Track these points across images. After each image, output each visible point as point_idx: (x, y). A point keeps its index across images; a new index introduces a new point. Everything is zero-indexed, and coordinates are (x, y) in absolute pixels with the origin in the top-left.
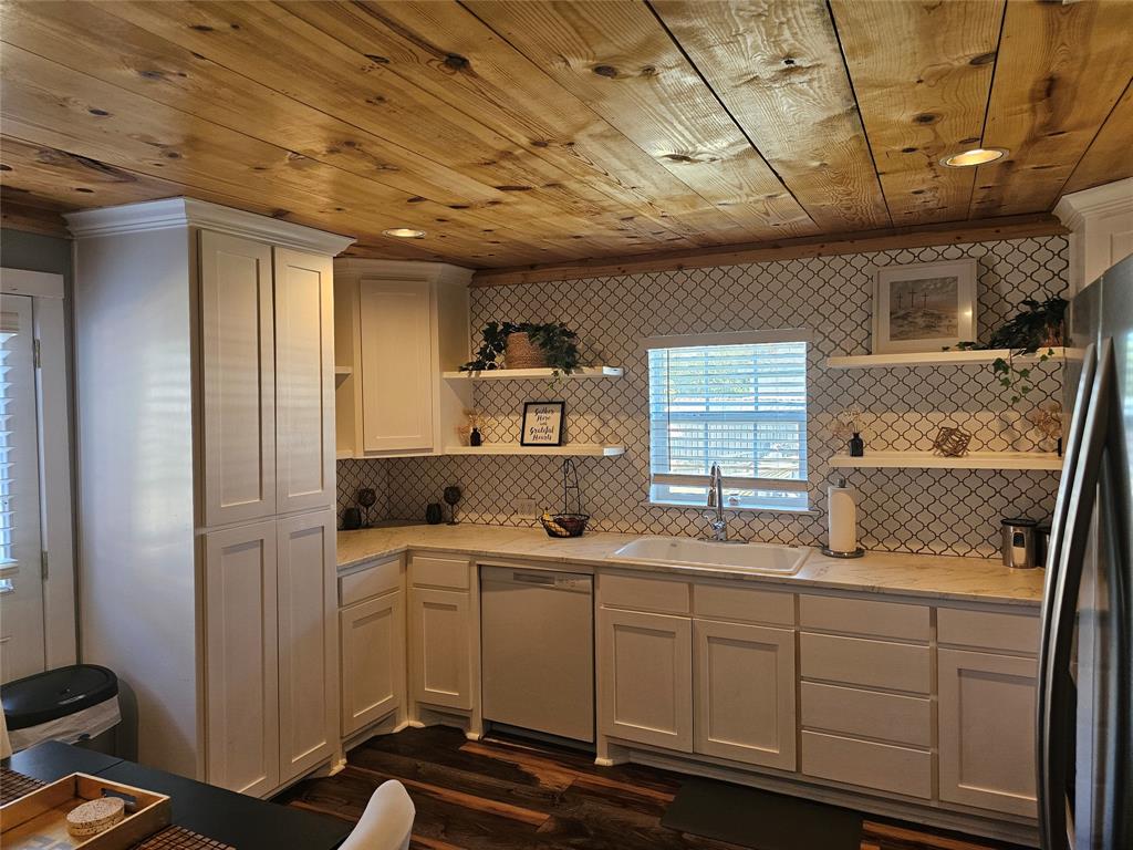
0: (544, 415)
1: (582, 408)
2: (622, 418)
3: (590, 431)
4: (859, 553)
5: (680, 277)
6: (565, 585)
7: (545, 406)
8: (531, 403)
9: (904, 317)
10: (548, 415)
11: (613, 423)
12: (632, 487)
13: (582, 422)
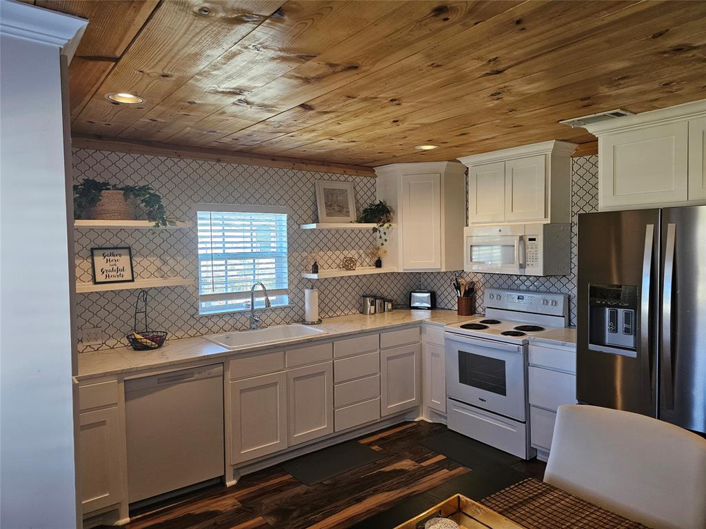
0: (112, 258)
1: (146, 252)
2: (179, 258)
3: (152, 269)
4: (320, 321)
5: (218, 167)
6: (204, 375)
7: (112, 251)
8: (96, 249)
9: (330, 206)
10: (116, 258)
11: (171, 262)
12: (186, 306)
13: (145, 262)
